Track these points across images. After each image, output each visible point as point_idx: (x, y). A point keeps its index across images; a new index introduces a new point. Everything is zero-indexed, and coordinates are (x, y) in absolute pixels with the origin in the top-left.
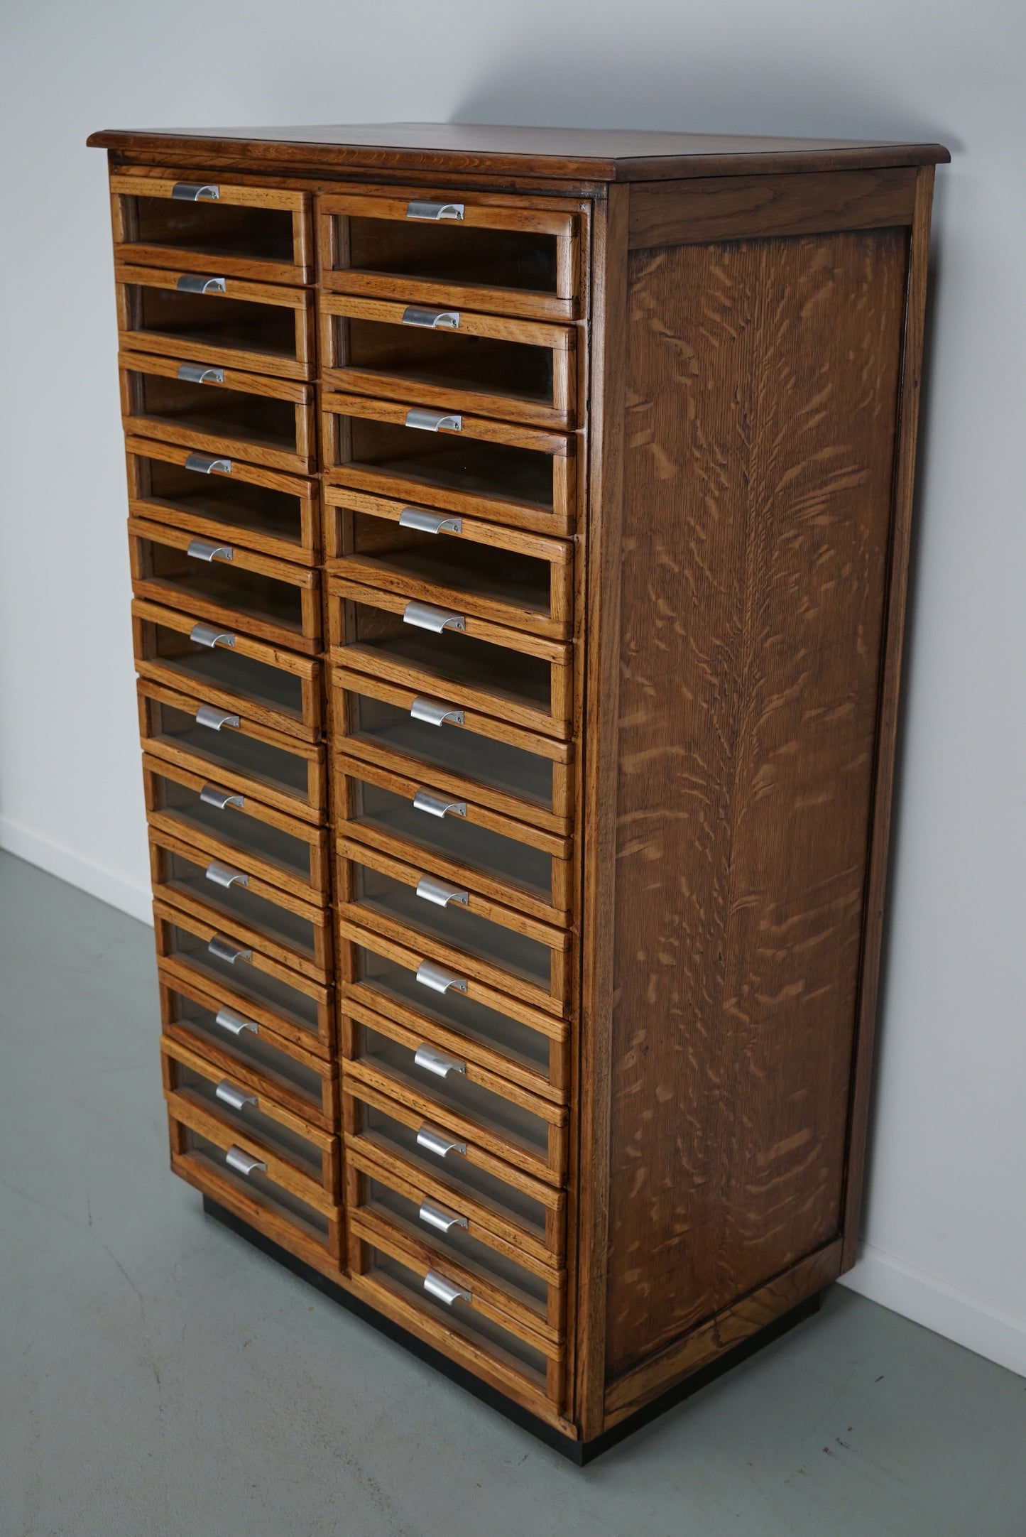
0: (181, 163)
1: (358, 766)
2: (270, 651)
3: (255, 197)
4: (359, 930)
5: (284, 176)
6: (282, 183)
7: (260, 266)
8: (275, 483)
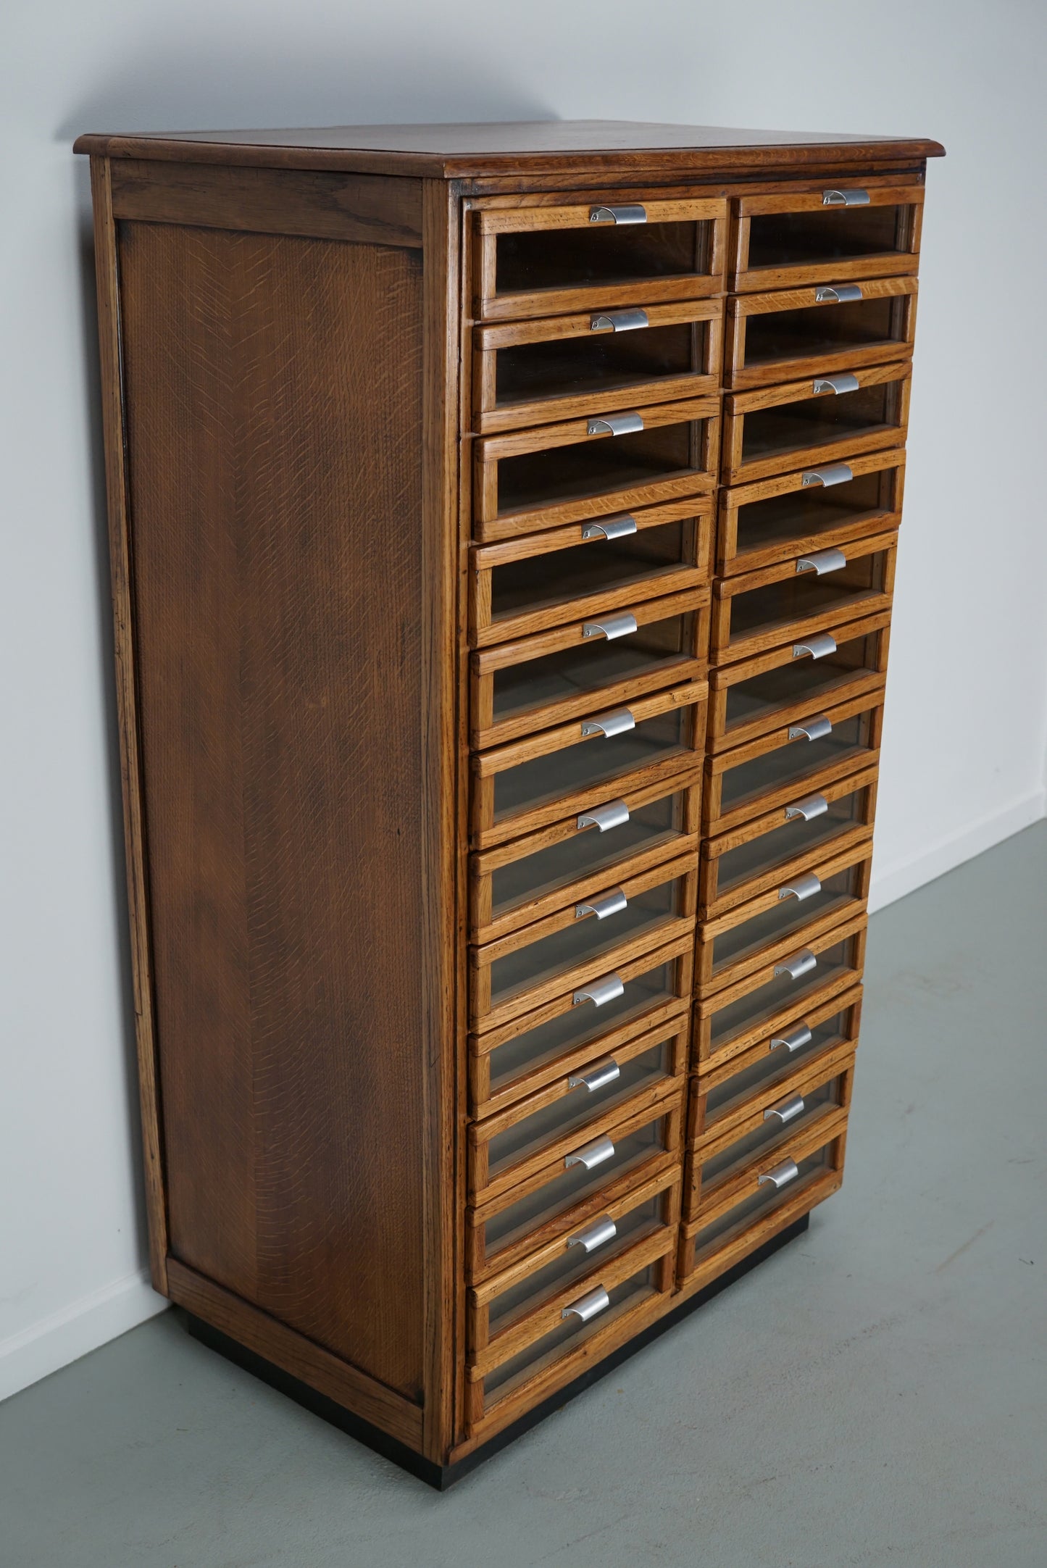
0: (559, 184)
1: (735, 754)
2: (665, 698)
3: (678, 211)
4: (723, 918)
5: (686, 185)
6: (685, 192)
7: (679, 284)
8: (676, 514)
